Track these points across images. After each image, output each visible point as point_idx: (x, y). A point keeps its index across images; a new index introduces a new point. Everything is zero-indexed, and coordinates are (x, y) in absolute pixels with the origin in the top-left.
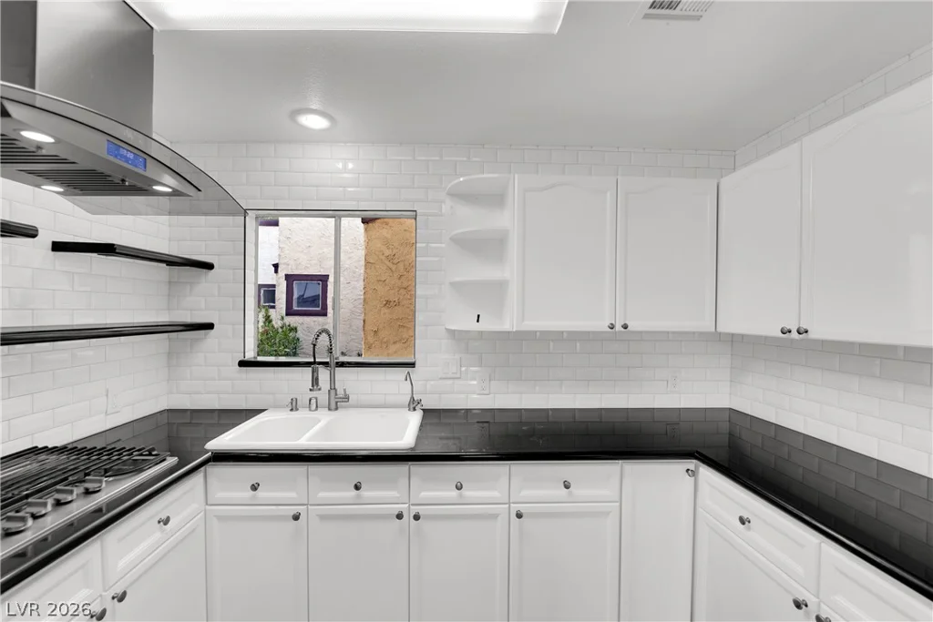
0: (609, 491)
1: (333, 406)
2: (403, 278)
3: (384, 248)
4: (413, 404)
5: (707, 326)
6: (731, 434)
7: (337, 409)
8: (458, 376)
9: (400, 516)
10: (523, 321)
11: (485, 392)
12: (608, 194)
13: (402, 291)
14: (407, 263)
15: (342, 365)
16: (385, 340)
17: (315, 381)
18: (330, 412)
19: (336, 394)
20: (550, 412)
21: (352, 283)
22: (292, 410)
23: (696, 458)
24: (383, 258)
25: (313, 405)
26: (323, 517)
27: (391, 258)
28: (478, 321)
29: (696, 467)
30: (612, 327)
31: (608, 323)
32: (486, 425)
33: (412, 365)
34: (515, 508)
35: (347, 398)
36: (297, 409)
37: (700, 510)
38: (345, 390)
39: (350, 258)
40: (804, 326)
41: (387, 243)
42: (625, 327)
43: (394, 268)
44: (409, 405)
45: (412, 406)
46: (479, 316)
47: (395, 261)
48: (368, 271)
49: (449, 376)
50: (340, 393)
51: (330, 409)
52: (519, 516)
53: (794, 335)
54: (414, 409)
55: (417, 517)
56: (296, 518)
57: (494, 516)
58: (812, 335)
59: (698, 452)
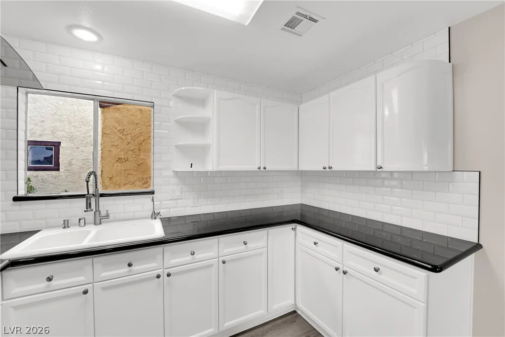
0: (262, 243)
1: (98, 221)
2: (130, 144)
3: (116, 125)
4: (154, 215)
5: (295, 168)
6: (302, 215)
7: (100, 223)
8: (180, 197)
9: (158, 277)
10: (219, 166)
11: (195, 205)
12: (257, 106)
13: (130, 153)
14: (133, 135)
15: (102, 195)
16: (117, 183)
17: (89, 205)
18: (96, 226)
19: (100, 214)
20: (229, 213)
21: (81, 148)
22: (64, 228)
23: (296, 223)
24: (116, 131)
25: (82, 222)
26: (104, 289)
27: (122, 131)
28: (191, 167)
29: (296, 226)
30: (259, 168)
31: (258, 167)
32: (196, 223)
33: (152, 193)
34: (221, 259)
35: (107, 216)
36: (68, 227)
37: (297, 244)
38: (107, 211)
39: (78, 131)
40: (331, 165)
41: (118, 122)
42: (265, 168)
43: (124, 137)
44: (152, 216)
45: (153, 217)
46: (192, 164)
47: (125, 133)
48: (105, 139)
49: (174, 198)
50: (103, 213)
51: (95, 224)
52: (224, 262)
53: (328, 169)
54: (155, 218)
55: (169, 275)
56: (85, 292)
57: (211, 266)
58: (334, 169)
59: (297, 220)
